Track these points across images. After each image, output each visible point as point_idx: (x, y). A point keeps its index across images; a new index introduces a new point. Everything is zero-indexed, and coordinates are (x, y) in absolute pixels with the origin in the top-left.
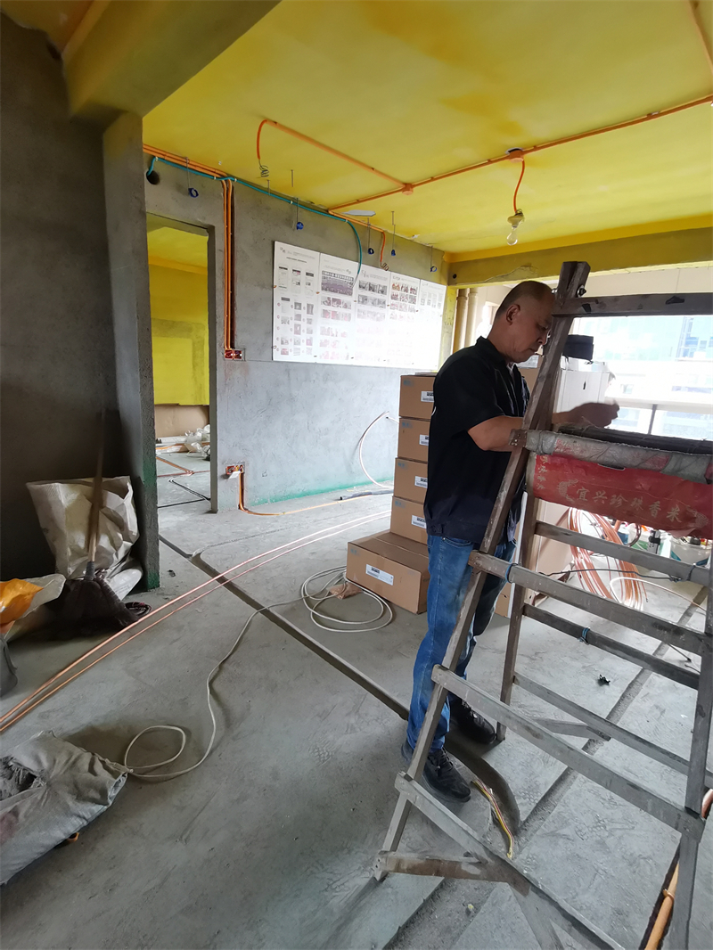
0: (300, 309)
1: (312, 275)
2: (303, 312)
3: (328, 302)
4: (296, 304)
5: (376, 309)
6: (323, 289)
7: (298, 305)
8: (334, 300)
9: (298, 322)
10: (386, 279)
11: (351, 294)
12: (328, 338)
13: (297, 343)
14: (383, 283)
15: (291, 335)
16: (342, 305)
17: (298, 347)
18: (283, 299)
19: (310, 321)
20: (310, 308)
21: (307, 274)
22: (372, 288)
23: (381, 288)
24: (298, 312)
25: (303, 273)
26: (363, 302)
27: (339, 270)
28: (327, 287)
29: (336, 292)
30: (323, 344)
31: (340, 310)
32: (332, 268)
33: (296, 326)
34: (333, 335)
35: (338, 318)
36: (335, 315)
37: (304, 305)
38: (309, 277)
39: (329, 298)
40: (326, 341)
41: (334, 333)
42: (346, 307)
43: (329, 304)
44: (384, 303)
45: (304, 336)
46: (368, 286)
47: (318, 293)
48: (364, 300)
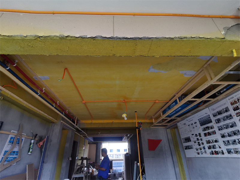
0: (197, 136)
1: (196, 123)
2: (198, 137)
3: (205, 129)
4: (195, 135)
5: (228, 122)
6: (201, 126)
7: (196, 135)
8: (206, 127)
9: (198, 141)
10: (225, 104)
11: (211, 122)
12: (211, 144)
13: (201, 149)
14: (224, 107)
15: (198, 147)
16: (210, 128)
17: (201, 151)
18: (192, 135)
19: (201, 140)
20: (200, 134)
21: (195, 123)
22: (220, 113)
23: (225, 110)
24: (197, 137)
25: (194, 124)
26: (218, 122)
27: (203, 115)
28: (202, 124)
29: (206, 124)
30: (209, 148)
31: (210, 131)
32: (200, 116)
33: (199, 143)
34: (211, 143)
35: (211, 135)
36: (209, 134)
37: (198, 134)
38: (196, 124)
39: (204, 128)
40: (210, 146)
41: (212, 141)
42: (212, 128)
43: (205, 130)
44: (231, 116)
45: (202, 146)
46: (217, 113)
47: (200, 128)
48: (218, 121)
